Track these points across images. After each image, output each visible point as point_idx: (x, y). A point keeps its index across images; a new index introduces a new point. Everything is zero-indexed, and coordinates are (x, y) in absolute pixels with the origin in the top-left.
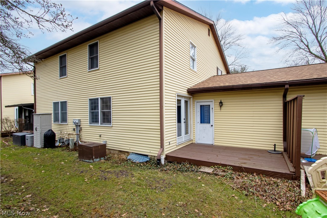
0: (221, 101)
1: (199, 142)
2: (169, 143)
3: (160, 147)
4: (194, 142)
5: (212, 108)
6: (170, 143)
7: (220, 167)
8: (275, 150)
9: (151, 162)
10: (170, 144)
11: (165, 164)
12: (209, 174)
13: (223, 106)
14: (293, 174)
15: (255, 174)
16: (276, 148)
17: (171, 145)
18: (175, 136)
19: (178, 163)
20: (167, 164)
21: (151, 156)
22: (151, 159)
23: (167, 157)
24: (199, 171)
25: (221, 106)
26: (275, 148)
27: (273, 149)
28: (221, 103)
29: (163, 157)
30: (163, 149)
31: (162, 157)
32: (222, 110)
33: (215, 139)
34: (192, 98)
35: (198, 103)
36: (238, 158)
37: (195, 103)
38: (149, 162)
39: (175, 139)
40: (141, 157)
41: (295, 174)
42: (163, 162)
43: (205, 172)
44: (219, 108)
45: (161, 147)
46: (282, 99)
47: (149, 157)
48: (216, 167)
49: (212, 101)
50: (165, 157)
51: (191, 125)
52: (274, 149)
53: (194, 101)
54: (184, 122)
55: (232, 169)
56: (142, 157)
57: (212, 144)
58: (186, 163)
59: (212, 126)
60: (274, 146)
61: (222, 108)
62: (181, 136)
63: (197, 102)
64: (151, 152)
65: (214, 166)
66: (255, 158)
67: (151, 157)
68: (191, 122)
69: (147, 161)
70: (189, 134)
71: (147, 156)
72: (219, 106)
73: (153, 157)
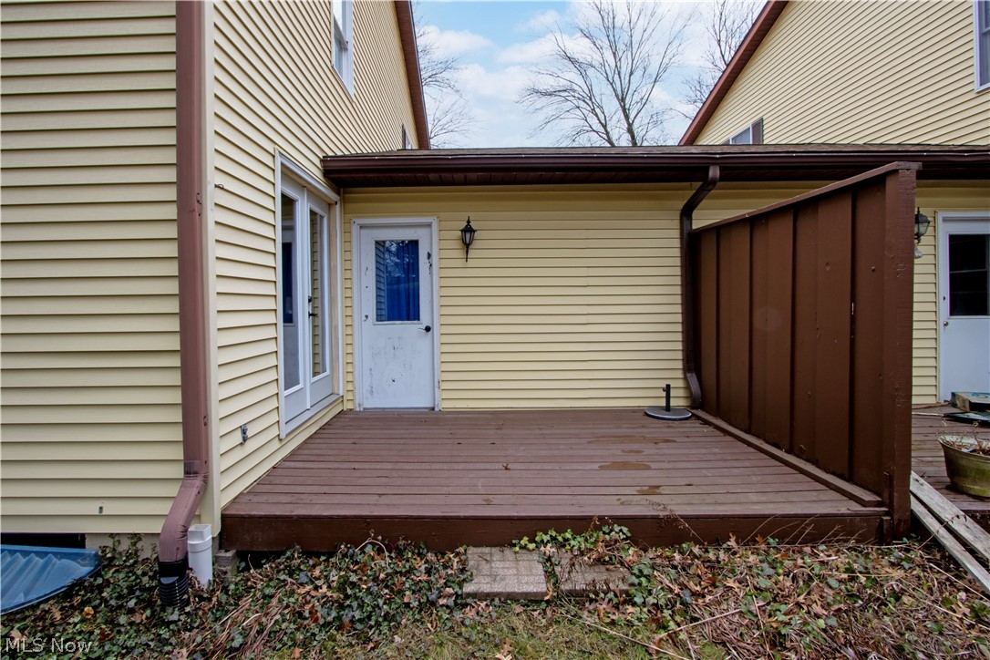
0: (469, 222)
1: (371, 403)
2: (244, 432)
3: (178, 471)
4: (348, 406)
5: (429, 256)
6: (249, 434)
7: (568, 535)
8: (668, 408)
9: (107, 583)
10: (245, 439)
11: (219, 578)
12: (538, 602)
13: (476, 244)
14: (879, 515)
15: (732, 543)
16: (671, 400)
17: (251, 446)
18: (272, 389)
19: (308, 554)
20: (233, 579)
21: (112, 535)
22: (112, 559)
23: (234, 530)
24: (469, 595)
25: (467, 246)
26: (668, 398)
27: (663, 403)
28: (468, 230)
29: (204, 538)
30: (206, 480)
31: (200, 535)
32: (471, 263)
33: (444, 386)
34: (338, 206)
35: (363, 231)
36: (596, 466)
37: (355, 229)
38: (91, 588)
39: (273, 404)
40: (23, 560)
41: (886, 513)
42: (203, 571)
43: (514, 597)
44: (460, 253)
45: (189, 472)
46: (676, 223)
47: (92, 547)
48: (546, 538)
49: (429, 225)
50: (218, 530)
51: (336, 327)
52: (665, 405)
53: (347, 223)
54: (310, 315)
55: (629, 535)
56: (35, 559)
57: (430, 405)
58: (369, 549)
59: (428, 329)
60: (664, 394)
61: (472, 253)
62: (298, 383)
63: (362, 227)
64: (110, 508)
65: (532, 540)
66: (647, 452)
67: (109, 543)
68: (335, 316)
69: (71, 587)
70: (328, 373)
71: (76, 540)
72: (458, 244)
73: (125, 545)
